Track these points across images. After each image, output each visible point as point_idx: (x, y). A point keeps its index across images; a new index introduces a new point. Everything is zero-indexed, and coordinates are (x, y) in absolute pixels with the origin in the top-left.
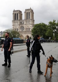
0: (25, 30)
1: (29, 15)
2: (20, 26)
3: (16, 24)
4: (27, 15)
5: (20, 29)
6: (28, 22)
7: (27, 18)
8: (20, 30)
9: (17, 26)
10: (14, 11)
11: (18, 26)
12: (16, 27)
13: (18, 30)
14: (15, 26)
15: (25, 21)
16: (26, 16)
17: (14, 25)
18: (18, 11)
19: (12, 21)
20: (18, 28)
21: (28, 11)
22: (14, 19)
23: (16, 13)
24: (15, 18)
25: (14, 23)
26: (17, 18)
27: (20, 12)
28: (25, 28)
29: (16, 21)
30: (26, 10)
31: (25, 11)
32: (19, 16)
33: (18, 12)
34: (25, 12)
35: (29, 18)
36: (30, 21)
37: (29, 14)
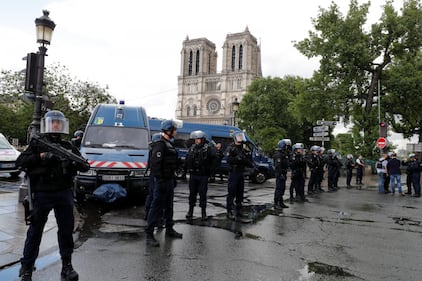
0: (222, 112)
1: (241, 57)
2: (207, 95)
3: (193, 88)
4: (234, 54)
5: (205, 109)
6: (235, 84)
7: (233, 67)
8: (205, 113)
9: (194, 97)
10: (187, 42)
11: (200, 96)
12: (191, 99)
13: (198, 113)
14: (188, 97)
15: (224, 78)
16: (230, 58)
17: (183, 94)
18: (199, 40)
19: (179, 79)
20: (198, 104)
21: (236, 42)
22: (187, 73)
23: (194, 48)
24: (191, 66)
25: (186, 88)
26: (197, 66)
27: (210, 46)
28: (223, 103)
29: (191, 79)
30: (228, 37)
31: (224, 40)
32: (203, 59)
33: (199, 46)
34: (226, 45)
35: (240, 66)
36: (245, 76)
37: (241, 50)
